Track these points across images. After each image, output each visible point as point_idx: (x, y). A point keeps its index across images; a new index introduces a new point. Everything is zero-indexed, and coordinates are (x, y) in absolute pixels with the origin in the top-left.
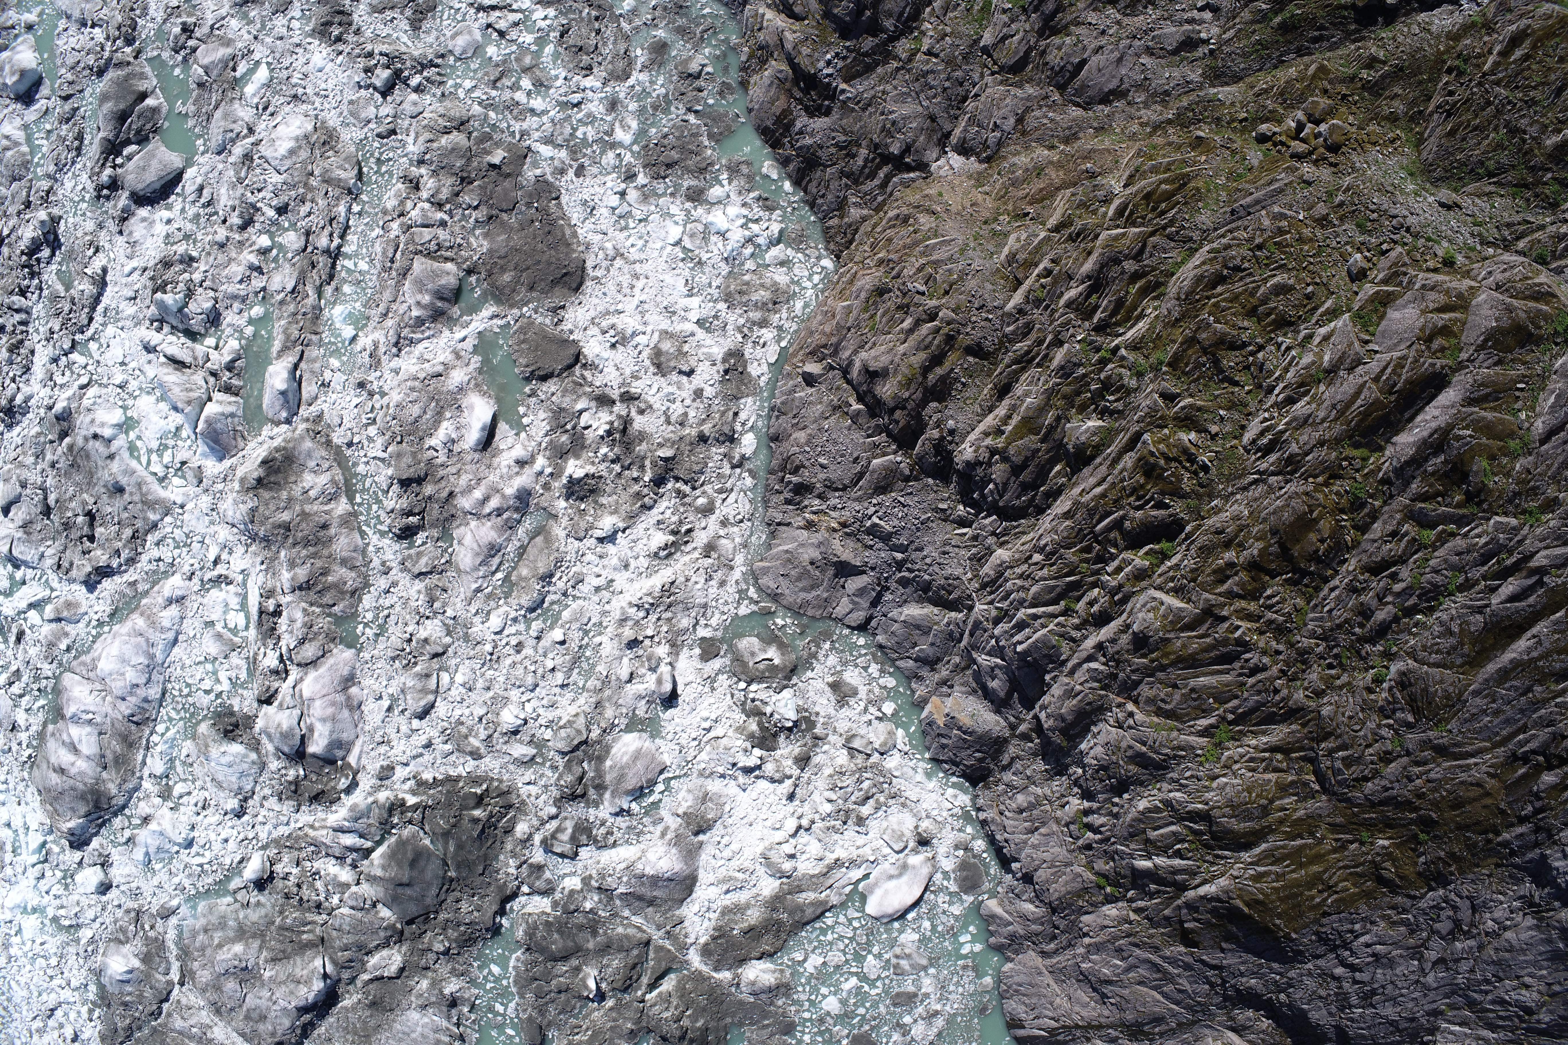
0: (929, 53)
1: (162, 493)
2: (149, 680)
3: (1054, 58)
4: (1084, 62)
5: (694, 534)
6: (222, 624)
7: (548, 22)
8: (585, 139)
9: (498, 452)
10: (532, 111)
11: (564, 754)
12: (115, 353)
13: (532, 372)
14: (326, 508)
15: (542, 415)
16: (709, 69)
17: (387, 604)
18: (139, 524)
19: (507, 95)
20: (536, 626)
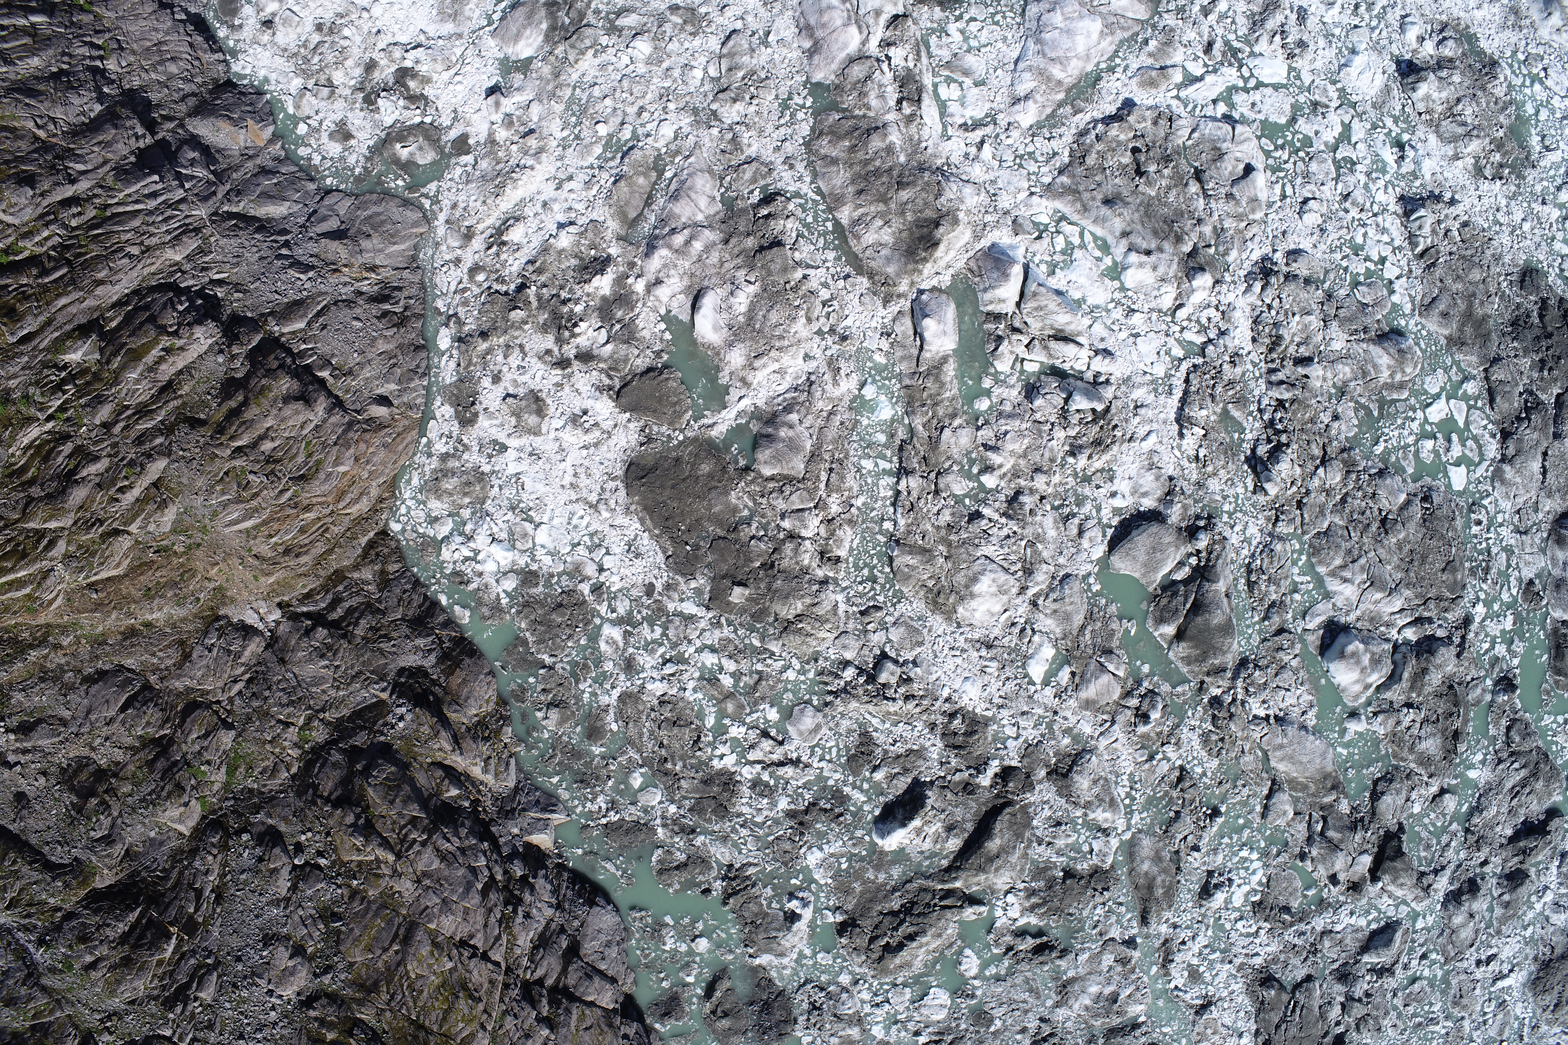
0: (287, 725)
1: (1058, 204)
2: (1039, 20)
3: (153, 714)
4: (123, 709)
5: (485, 246)
6: (965, 86)
7: (718, 752)
8: (652, 625)
9: (686, 291)
10: (713, 650)
11: (588, 25)
12: (1148, 346)
13: (661, 373)
14: (861, 211)
15: (646, 334)
16: (539, 715)
17: (782, 130)
18: (1079, 171)
19: (745, 665)
20: (626, 134)
